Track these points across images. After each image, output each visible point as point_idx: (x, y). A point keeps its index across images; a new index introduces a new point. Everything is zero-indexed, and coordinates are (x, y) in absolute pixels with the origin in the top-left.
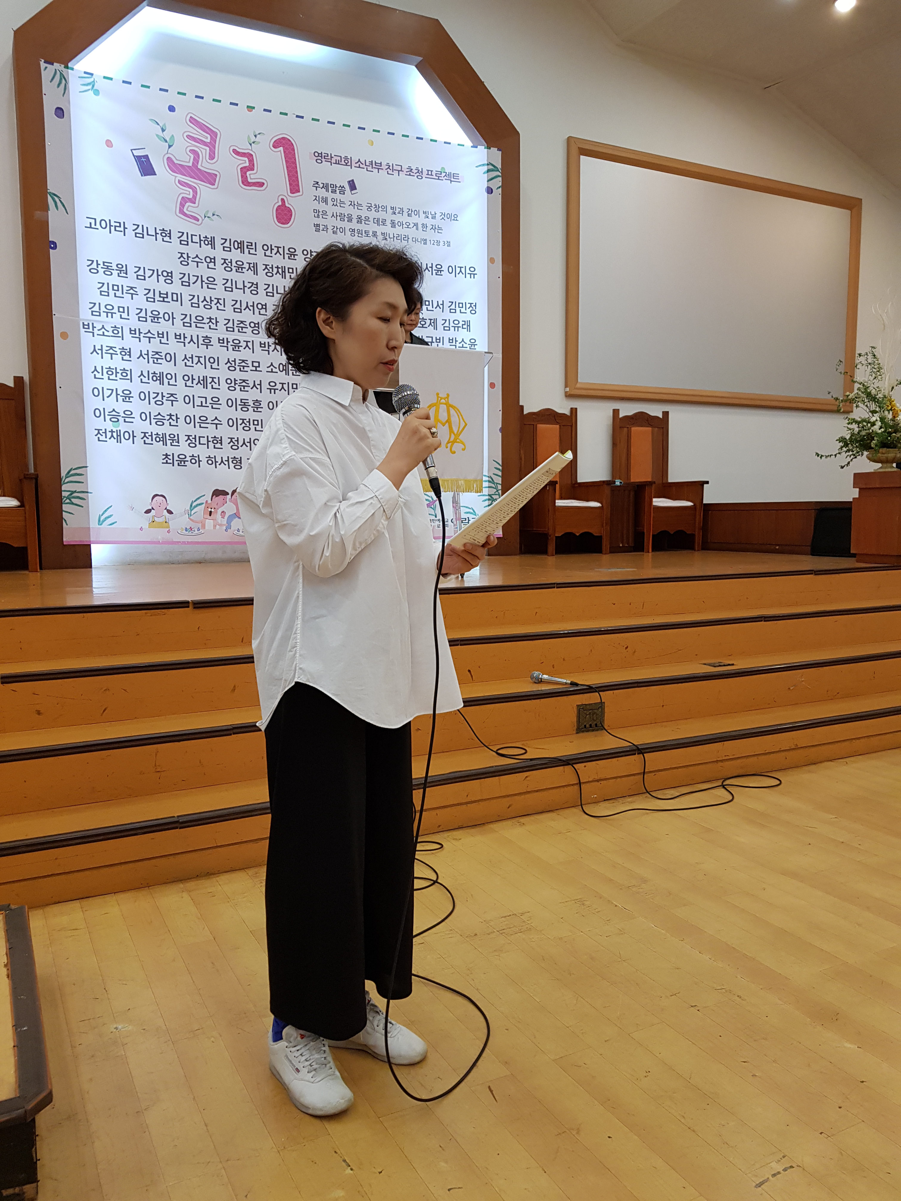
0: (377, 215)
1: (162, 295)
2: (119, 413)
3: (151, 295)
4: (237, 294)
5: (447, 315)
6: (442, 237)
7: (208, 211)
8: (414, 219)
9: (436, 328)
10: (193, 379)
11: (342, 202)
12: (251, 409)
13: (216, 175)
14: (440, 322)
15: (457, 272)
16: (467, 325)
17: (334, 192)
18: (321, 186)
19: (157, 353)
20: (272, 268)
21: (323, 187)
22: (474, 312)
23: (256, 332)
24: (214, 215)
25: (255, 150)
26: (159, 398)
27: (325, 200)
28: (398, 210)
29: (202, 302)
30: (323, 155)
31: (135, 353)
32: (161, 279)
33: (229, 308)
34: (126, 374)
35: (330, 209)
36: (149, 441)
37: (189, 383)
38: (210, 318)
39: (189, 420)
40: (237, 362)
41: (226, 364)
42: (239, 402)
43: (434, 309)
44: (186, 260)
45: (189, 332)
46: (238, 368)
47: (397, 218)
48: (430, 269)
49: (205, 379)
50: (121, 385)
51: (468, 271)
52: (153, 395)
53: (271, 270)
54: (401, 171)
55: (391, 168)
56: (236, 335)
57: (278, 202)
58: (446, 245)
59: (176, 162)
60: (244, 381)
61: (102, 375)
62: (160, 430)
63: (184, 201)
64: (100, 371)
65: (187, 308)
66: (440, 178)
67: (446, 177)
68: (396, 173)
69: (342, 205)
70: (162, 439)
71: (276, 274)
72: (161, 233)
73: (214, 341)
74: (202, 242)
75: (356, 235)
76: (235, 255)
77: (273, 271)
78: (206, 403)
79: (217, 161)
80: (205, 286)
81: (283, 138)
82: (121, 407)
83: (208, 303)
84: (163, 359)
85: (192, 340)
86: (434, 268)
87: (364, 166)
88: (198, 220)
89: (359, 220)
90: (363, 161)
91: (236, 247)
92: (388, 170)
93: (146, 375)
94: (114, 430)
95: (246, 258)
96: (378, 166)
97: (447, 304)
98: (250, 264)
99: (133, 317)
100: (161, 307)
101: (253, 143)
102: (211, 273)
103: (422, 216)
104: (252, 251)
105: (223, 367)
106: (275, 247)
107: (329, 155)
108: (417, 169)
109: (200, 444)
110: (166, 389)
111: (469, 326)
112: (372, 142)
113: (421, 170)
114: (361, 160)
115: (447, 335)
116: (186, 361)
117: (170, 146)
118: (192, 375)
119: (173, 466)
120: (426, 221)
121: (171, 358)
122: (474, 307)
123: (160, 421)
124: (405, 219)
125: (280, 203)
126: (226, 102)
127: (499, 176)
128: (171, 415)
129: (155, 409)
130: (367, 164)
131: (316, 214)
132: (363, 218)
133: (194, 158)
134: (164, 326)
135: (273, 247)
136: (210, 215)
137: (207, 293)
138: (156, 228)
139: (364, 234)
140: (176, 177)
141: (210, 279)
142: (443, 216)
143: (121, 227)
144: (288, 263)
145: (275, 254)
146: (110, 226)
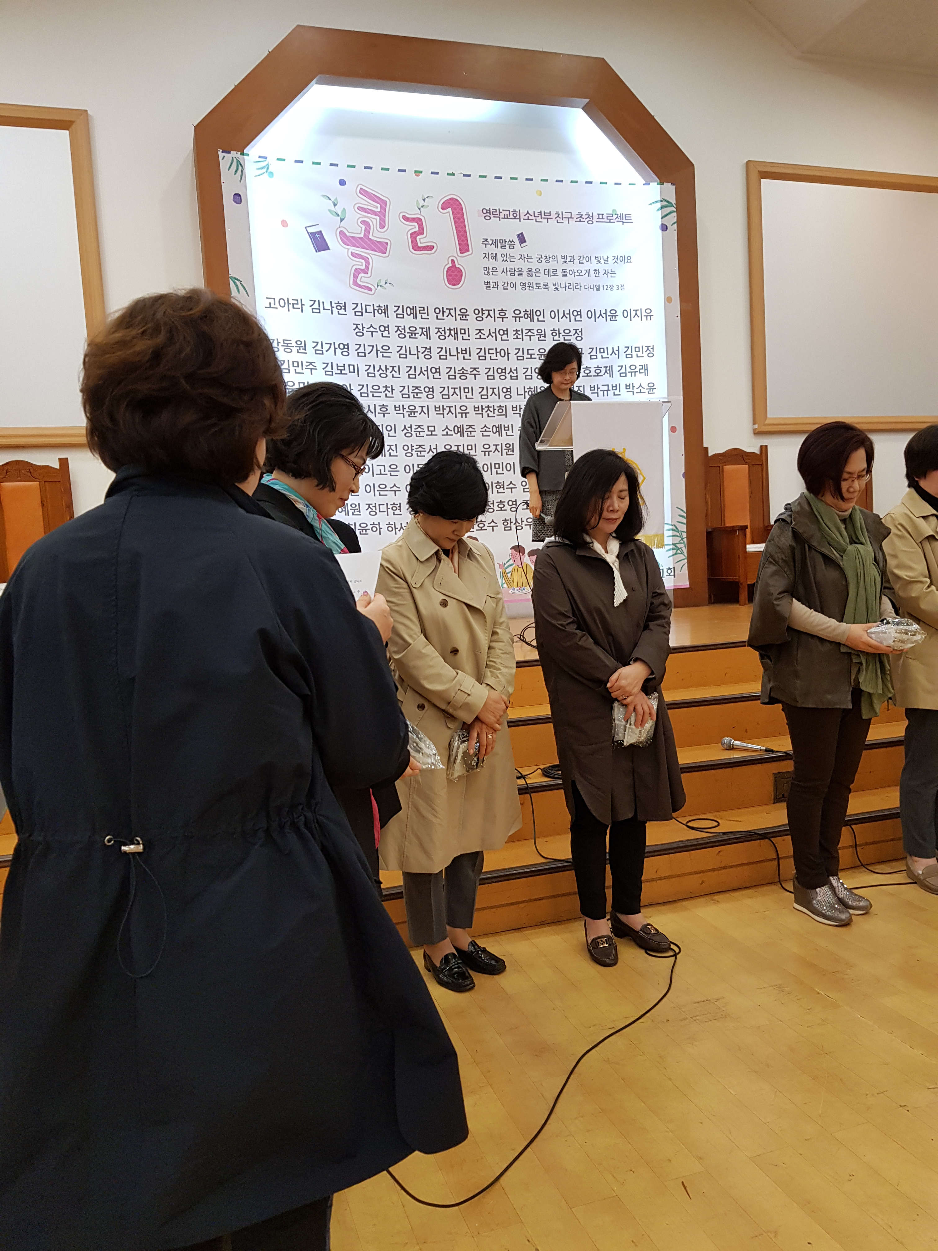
0: (547, 266)
1: (339, 368)
3: (329, 368)
4: (411, 360)
5: (623, 361)
6: (615, 282)
7: (380, 281)
8: (586, 266)
9: (611, 375)
11: (512, 257)
13: (387, 244)
14: (616, 369)
15: (633, 316)
16: (645, 369)
17: (503, 247)
18: (491, 242)
20: (444, 331)
22: (652, 355)
23: (431, 396)
24: (386, 283)
25: (424, 215)
27: (495, 257)
28: (569, 258)
29: (378, 371)
30: (492, 211)
32: (339, 351)
33: (404, 375)
35: (500, 265)
38: (386, 387)
39: (369, 489)
40: (414, 427)
41: (403, 431)
43: (609, 356)
44: (361, 331)
46: (414, 434)
47: (569, 267)
48: (604, 315)
51: (644, 313)
53: (443, 333)
54: (571, 218)
55: (560, 216)
56: (411, 401)
57: (448, 264)
58: (620, 289)
59: (348, 234)
60: (421, 446)
63: (358, 272)
65: (363, 379)
66: (611, 221)
67: (617, 219)
68: (565, 221)
69: (512, 260)
71: (448, 336)
72: (337, 307)
73: (391, 409)
74: (376, 312)
75: (527, 288)
76: (408, 321)
77: (445, 333)
78: (385, 471)
79: (387, 229)
80: (380, 354)
81: (451, 199)
83: (384, 372)
86: (608, 314)
87: (533, 218)
88: (371, 290)
89: (530, 273)
90: (531, 212)
91: (409, 313)
92: (558, 218)
95: (419, 323)
96: (547, 216)
97: (622, 350)
98: (422, 329)
101: (422, 207)
102: (385, 341)
103: (594, 261)
104: (425, 316)
105: (400, 433)
106: (447, 309)
107: (498, 210)
108: (588, 214)
109: (381, 513)
111: (647, 369)
112: (541, 191)
113: (591, 215)
114: (529, 212)
115: (624, 381)
117: (342, 220)
120: (598, 266)
122: (652, 350)
124: (576, 266)
125: (450, 265)
126: (394, 169)
127: (674, 212)
130: (536, 215)
131: (486, 272)
132: (534, 270)
133: (366, 229)
135: (445, 310)
136: (382, 283)
137: (381, 362)
138: (331, 302)
139: (535, 287)
140: (348, 249)
141: (384, 348)
142: (616, 259)
143: (298, 304)
144: (460, 324)
145: (447, 316)
146: (289, 304)
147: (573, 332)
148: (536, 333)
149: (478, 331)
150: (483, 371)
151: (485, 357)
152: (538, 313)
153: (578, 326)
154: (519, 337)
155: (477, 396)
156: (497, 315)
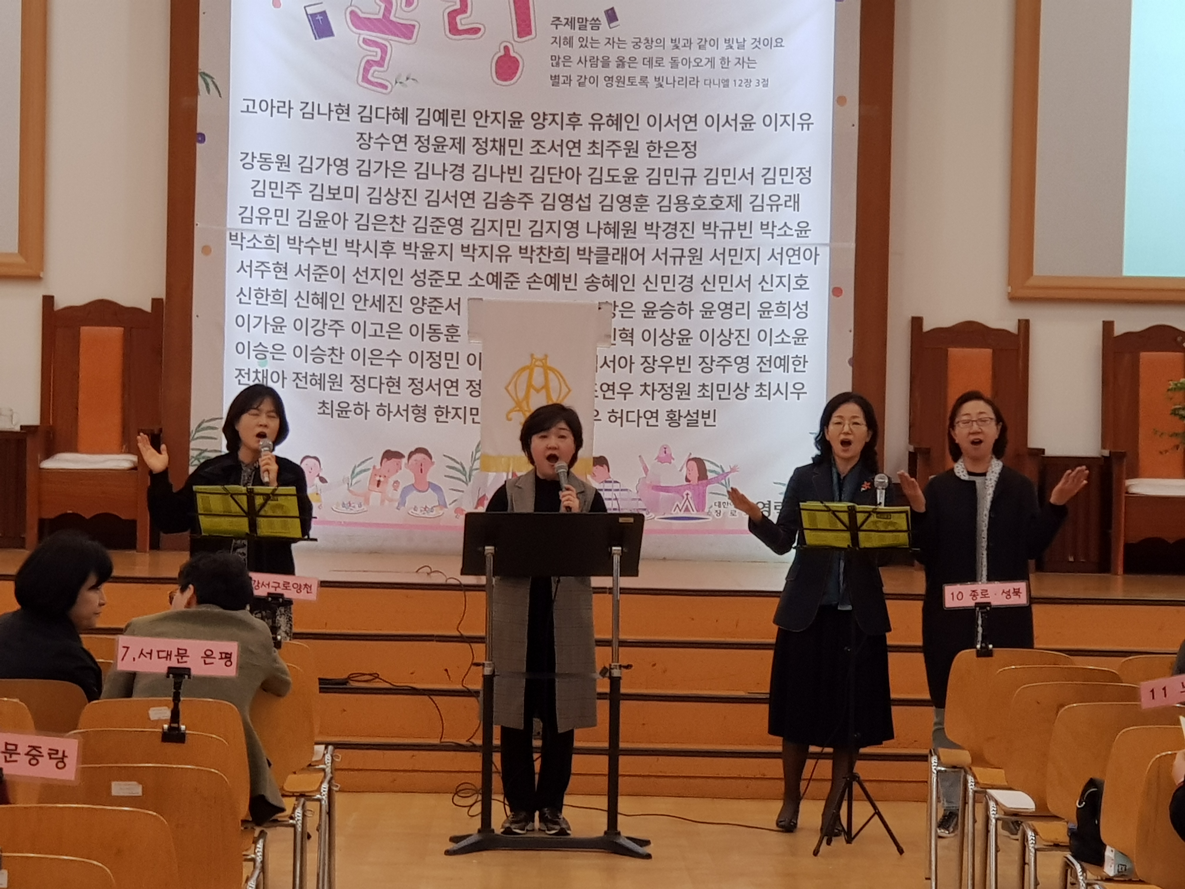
0: (648, 53)
1: (332, 191)
2: (266, 348)
3: (318, 191)
4: (434, 182)
6: (754, 74)
7: (399, 76)
8: (710, 52)
9: (739, 208)
10: (365, 300)
11: (595, 41)
12: (443, 338)
13: (414, 26)
14: (746, 201)
15: (779, 124)
16: (794, 201)
17: (583, 28)
18: (564, 21)
19: (321, 267)
20: (486, 142)
21: (567, 23)
22: (807, 180)
23: (458, 232)
24: (407, 79)
26: (320, 326)
27: (569, 42)
28: (682, 43)
29: (385, 196)
31: (293, 269)
32: (333, 169)
33: (422, 201)
34: (279, 296)
35: (576, 52)
36: (302, 384)
37: (360, 306)
38: (395, 217)
39: (357, 354)
40: (428, 273)
41: (412, 277)
42: (426, 329)
43: (736, 181)
44: (367, 142)
45: (363, 237)
46: (428, 282)
47: (682, 54)
48: (733, 123)
49: (382, 298)
50: (272, 311)
51: (798, 120)
52: (311, 323)
53: (484, 145)
56: (429, 237)
57: (499, 51)
58: (761, 85)
59: (362, 15)
60: (436, 299)
61: (250, 299)
62: (318, 369)
63: (369, 64)
64: (247, 294)
65: (364, 206)
69: (594, 45)
70: (320, 381)
71: (491, 150)
72: (337, 110)
73: (398, 248)
74: (390, 117)
75: (615, 84)
76: (435, 129)
77: (486, 146)
78: (381, 332)
79: (416, 8)
80: (390, 173)
82: (269, 339)
83: (393, 197)
84: (327, 275)
85: (368, 247)
86: (740, 120)
88: (385, 87)
89: (621, 63)
91: (437, 118)
93: (305, 297)
94: (260, 370)
95: (450, 132)
97: (759, 172)
98: (454, 139)
99: (293, 221)
100: (328, 206)
102: (399, 156)
103: (723, 45)
104: (458, 122)
105: (408, 280)
106: (492, 113)
109: (370, 387)
110: (329, 315)
111: (798, 202)
115: (758, 218)
116: (358, 275)
118: (365, 295)
119: (332, 417)
120: (727, 53)
121: (339, 273)
122: (807, 174)
123: (318, 357)
124: (694, 53)
125: (502, 53)
128: (333, 349)
129: (312, 341)
131: (554, 62)
132: (627, 59)
133: (386, 8)
134: (332, 231)
135: (489, 114)
136: (403, 79)
137: (392, 183)
138: (330, 104)
139: (627, 82)
140: (360, 34)
141: (397, 165)
142: (757, 43)
143: (286, 107)
144: (509, 133)
145: (492, 123)
146: (272, 107)
147: (681, 146)
148: (623, 146)
149: (535, 143)
150: (537, 197)
151: (543, 179)
152: (629, 119)
153: (690, 137)
154: (597, 151)
155: (525, 231)
156: (566, 120)
